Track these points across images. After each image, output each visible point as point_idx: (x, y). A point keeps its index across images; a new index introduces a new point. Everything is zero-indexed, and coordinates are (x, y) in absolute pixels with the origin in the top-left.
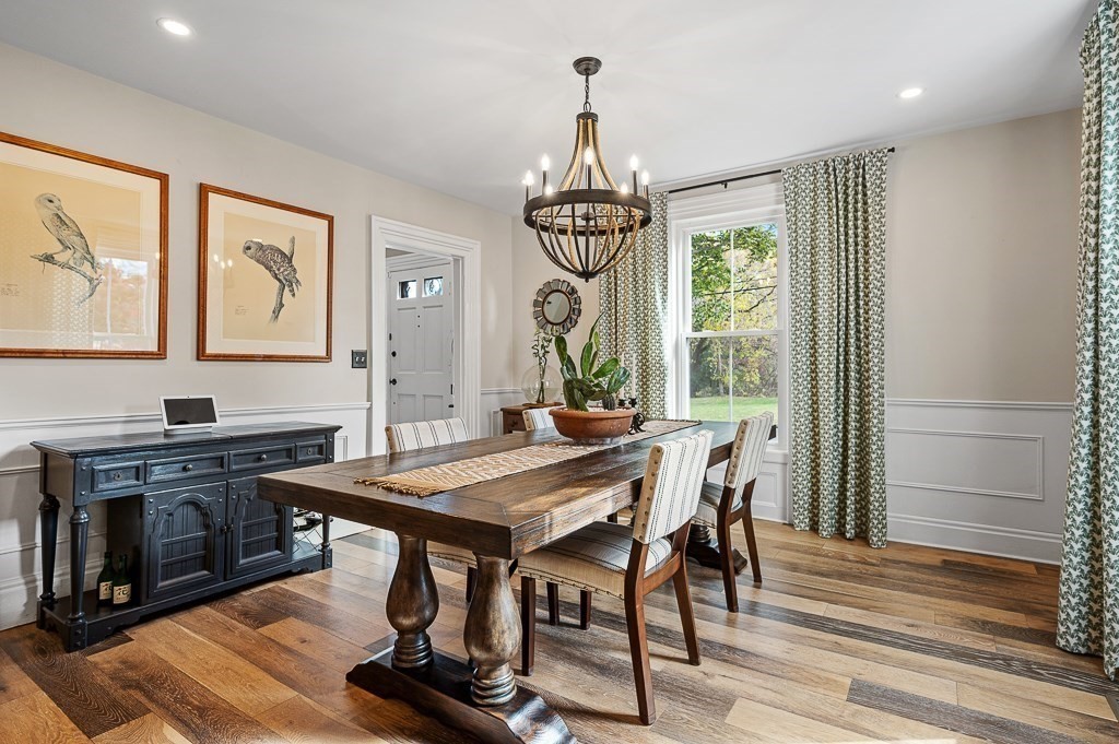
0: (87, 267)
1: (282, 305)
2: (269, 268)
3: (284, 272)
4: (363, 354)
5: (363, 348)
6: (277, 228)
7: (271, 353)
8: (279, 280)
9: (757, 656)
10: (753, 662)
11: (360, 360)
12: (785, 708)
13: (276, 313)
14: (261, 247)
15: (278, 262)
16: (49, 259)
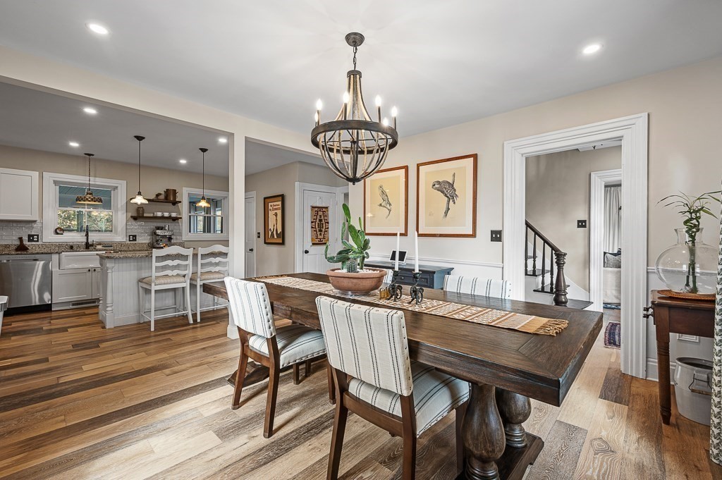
0: (388, 206)
1: (449, 209)
2: (443, 192)
3: (449, 192)
4: (500, 232)
5: (498, 228)
6: (444, 172)
7: (441, 233)
8: (447, 197)
9: (253, 469)
10: (249, 464)
11: (496, 236)
12: (196, 457)
13: (446, 213)
14: (439, 183)
15: (447, 189)
16: (381, 205)
